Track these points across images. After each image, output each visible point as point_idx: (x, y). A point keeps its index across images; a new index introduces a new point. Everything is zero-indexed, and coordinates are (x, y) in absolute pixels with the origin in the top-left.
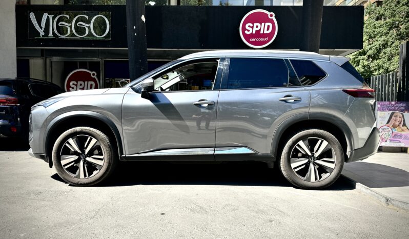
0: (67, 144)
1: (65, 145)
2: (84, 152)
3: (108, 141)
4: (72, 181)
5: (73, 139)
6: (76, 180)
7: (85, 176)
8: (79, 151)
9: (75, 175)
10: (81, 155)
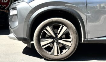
0: (45, 31)
1: (44, 31)
2: (57, 36)
3: (75, 29)
4: (49, 57)
5: (49, 27)
6: (52, 57)
7: (58, 53)
8: (54, 36)
9: (50, 53)
10: (55, 38)
